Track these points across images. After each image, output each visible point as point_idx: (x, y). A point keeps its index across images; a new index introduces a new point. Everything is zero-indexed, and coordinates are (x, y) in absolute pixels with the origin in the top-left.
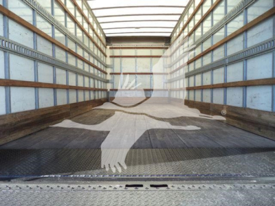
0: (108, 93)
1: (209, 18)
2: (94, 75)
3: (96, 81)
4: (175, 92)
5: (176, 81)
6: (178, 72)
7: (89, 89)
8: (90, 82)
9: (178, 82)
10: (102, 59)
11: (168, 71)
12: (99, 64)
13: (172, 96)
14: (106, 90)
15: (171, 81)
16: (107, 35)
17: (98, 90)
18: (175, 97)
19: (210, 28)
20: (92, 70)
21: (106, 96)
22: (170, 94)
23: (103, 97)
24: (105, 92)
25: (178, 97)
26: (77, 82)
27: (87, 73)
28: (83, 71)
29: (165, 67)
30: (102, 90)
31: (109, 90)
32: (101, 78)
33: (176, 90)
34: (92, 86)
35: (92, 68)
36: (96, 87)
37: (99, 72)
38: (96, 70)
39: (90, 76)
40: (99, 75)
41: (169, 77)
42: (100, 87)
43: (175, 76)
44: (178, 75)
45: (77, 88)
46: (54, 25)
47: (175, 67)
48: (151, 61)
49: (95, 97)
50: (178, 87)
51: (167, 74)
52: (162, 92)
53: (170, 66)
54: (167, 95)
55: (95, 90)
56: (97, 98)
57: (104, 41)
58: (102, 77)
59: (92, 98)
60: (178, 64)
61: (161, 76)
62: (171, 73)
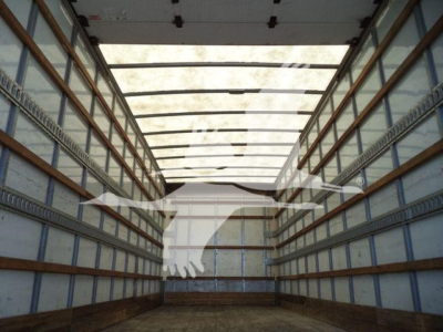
0: (163, 284)
1: (354, 140)
2: (137, 248)
3: (141, 261)
4: (288, 284)
5: (290, 260)
6: (293, 244)
7: (124, 276)
8: (127, 261)
9: (294, 263)
10: (156, 220)
11: (272, 242)
12: (150, 228)
13: (282, 290)
14: (159, 278)
15: (278, 262)
16: (168, 181)
17: (144, 278)
18: (288, 291)
19: (356, 158)
20: (134, 240)
21: (157, 290)
22: (278, 287)
23: (152, 291)
24: (157, 283)
25: (295, 292)
26: (98, 260)
27: (123, 242)
28: (115, 238)
29: (267, 236)
30: (150, 278)
31: (164, 279)
32: (150, 254)
33: (291, 279)
34: (131, 270)
35: (133, 235)
36: (140, 272)
37: (149, 243)
38: (142, 240)
39: (129, 250)
40: (149, 250)
41: (274, 255)
42: (147, 273)
43: (286, 252)
44: (293, 251)
45: (96, 274)
46: (59, 142)
47: (285, 237)
48: (243, 226)
49: (135, 292)
50: (294, 273)
51: (271, 248)
52: (264, 282)
53: (277, 235)
54: (272, 287)
55: (136, 277)
56: (139, 294)
57: (162, 190)
58: (154, 252)
59: (129, 294)
60: (292, 229)
61: (261, 252)
62: (279, 247)
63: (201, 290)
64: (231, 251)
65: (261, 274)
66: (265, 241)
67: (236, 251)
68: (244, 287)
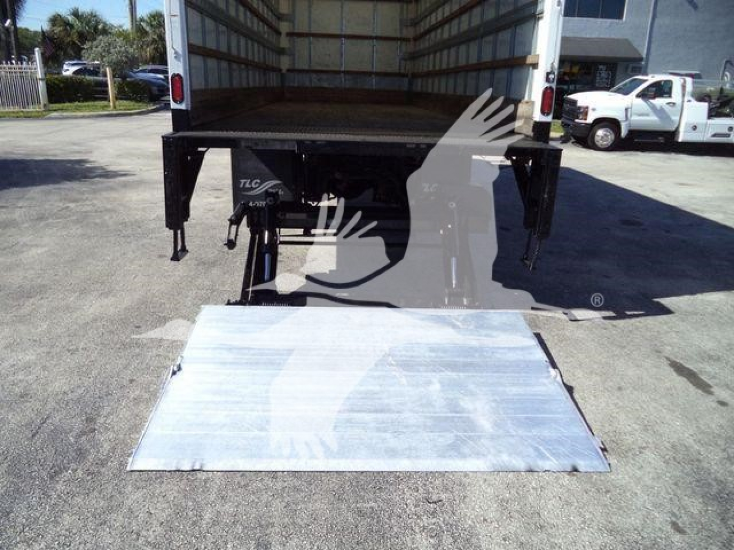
0: (283, 77)
4: (419, 81)
11: (409, 33)
13: (414, 88)
14: (280, 70)
15: (414, 57)
18: (419, 89)
22: (411, 84)
29: (403, 24)
31: (284, 71)
33: (422, 75)
39: (249, 35)
41: (410, 47)
48: (375, 9)
51: (407, 40)
52: (396, 79)
53: (415, 23)
54: (405, 84)
58: (271, 39)
61: (396, 44)
62: (416, 39)
63: (325, 85)
64: (359, 42)
65: (395, 68)
66: (401, 30)
67: (366, 42)
68: (373, 83)
